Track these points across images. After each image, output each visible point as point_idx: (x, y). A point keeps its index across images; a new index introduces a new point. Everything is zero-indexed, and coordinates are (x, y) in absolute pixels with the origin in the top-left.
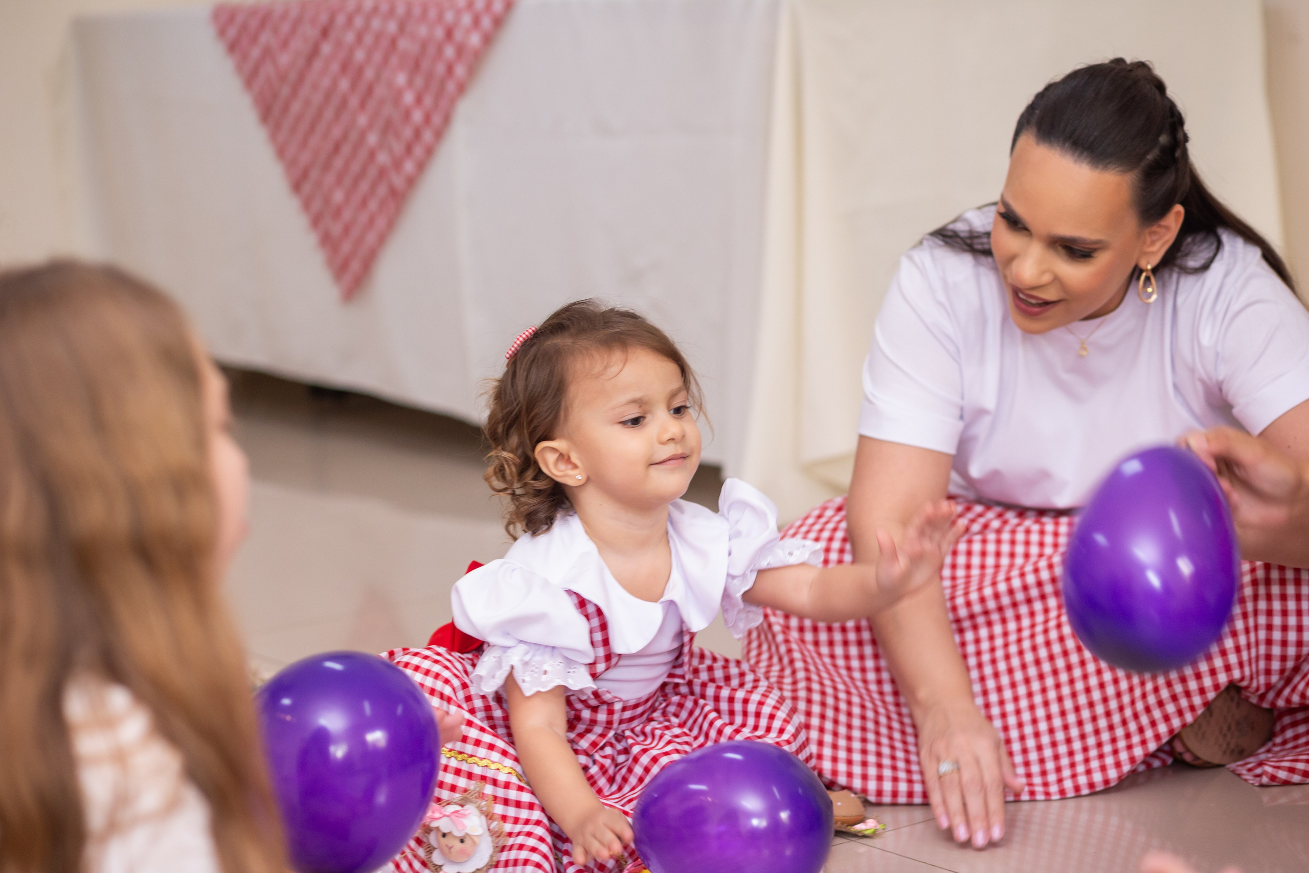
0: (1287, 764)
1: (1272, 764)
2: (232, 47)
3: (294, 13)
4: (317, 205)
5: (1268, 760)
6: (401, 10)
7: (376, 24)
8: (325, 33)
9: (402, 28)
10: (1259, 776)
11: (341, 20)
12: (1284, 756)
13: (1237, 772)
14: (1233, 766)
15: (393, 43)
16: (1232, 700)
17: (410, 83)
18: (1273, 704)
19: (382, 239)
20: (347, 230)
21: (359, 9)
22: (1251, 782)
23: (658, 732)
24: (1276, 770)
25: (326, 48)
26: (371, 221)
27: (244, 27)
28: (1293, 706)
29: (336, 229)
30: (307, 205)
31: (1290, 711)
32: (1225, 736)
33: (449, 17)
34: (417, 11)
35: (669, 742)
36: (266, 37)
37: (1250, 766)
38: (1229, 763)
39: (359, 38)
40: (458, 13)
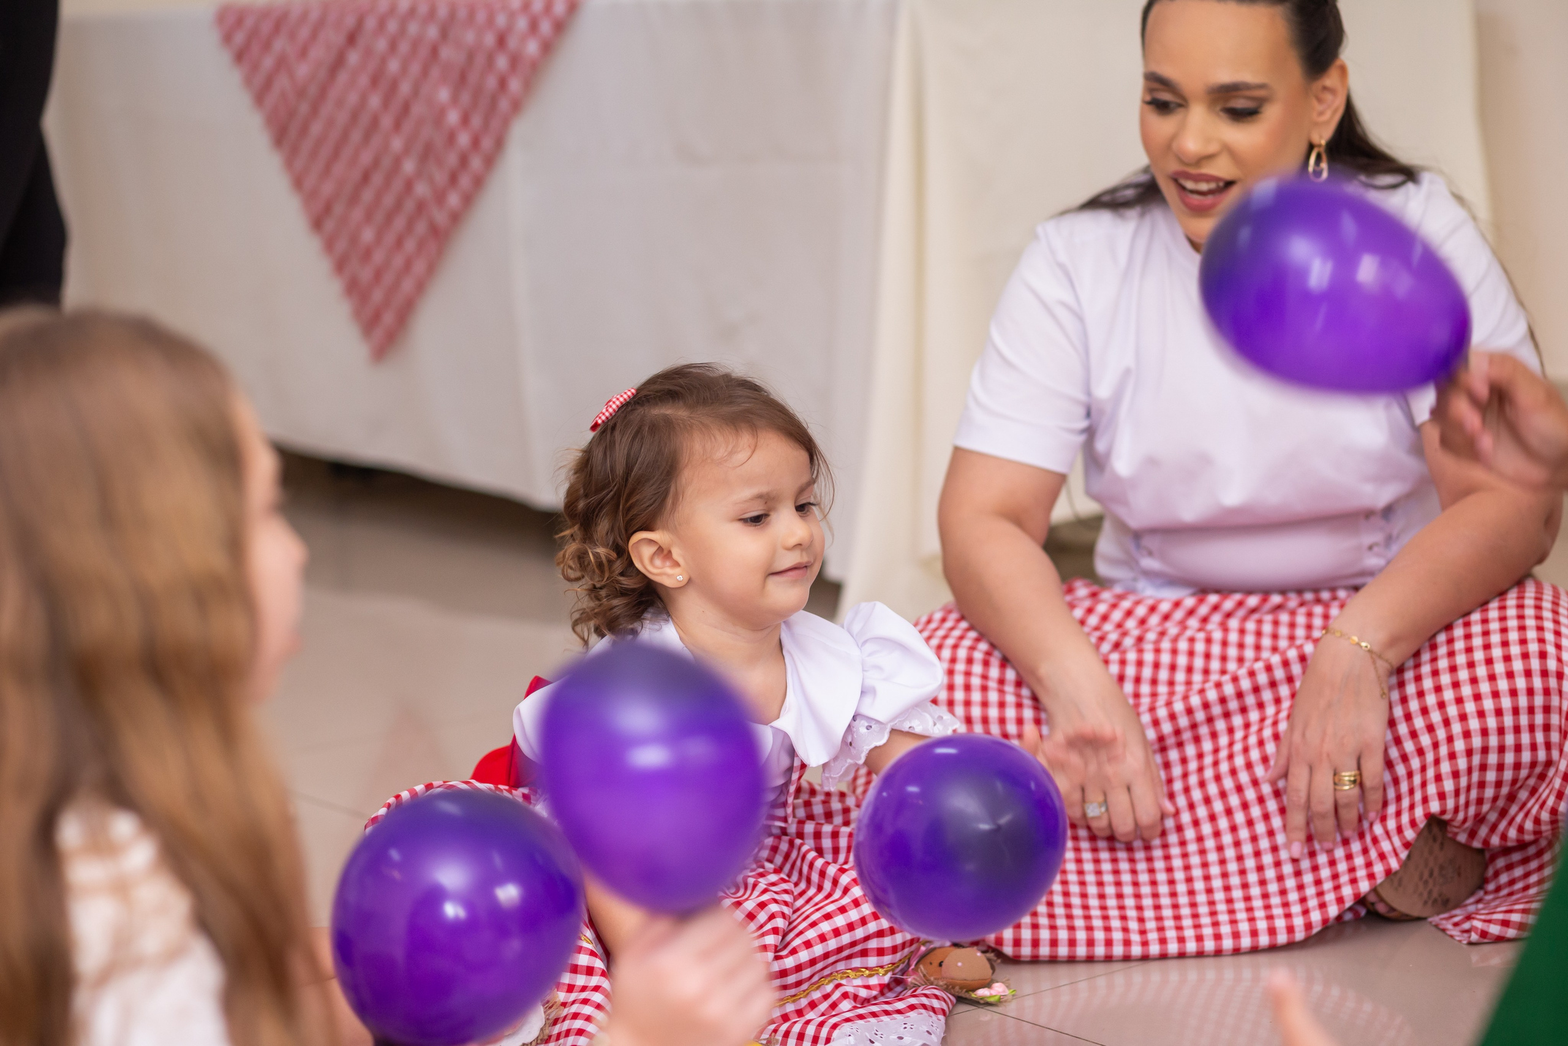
0: (1500, 916)
1: (1483, 917)
2: (240, 56)
3: (314, 16)
4: (341, 245)
5: (1477, 912)
6: (443, 12)
7: (413, 28)
8: (352, 39)
9: (444, 34)
10: (1468, 931)
11: (371, 23)
12: (1497, 907)
13: (1441, 927)
14: (1436, 919)
15: (434, 51)
16: (1435, 839)
17: (455, 99)
18: (1486, 842)
19: (421, 287)
20: (378, 275)
21: (392, 10)
22: (1458, 938)
23: (751, 881)
24: (1486, 924)
25: (353, 58)
26: (408, 265)
27: (254, 33)
28: (1510, 844)
29: (366, 274)
30: (329, 245)
31: (1506, 851)
32: (1426, 882)
33: (501, 20)
34: (462, 13)
35: (765, 891)
36: (280, 44)
37: (1456, 919)
38: (1432, 916)
39: (393, 46)
40: (512, 16)
